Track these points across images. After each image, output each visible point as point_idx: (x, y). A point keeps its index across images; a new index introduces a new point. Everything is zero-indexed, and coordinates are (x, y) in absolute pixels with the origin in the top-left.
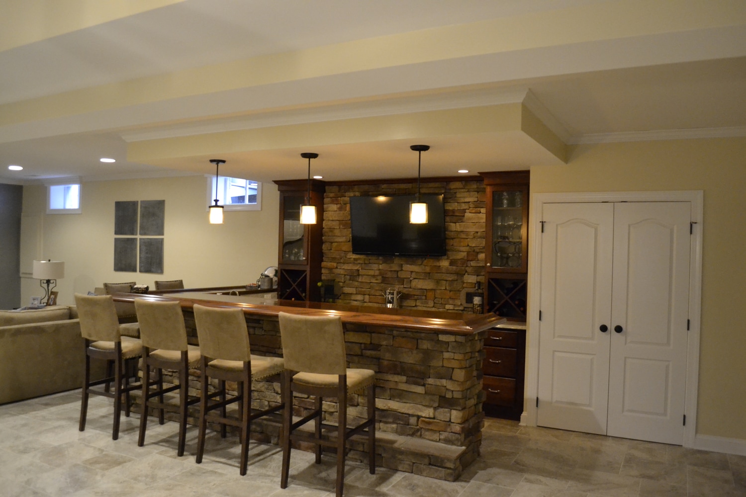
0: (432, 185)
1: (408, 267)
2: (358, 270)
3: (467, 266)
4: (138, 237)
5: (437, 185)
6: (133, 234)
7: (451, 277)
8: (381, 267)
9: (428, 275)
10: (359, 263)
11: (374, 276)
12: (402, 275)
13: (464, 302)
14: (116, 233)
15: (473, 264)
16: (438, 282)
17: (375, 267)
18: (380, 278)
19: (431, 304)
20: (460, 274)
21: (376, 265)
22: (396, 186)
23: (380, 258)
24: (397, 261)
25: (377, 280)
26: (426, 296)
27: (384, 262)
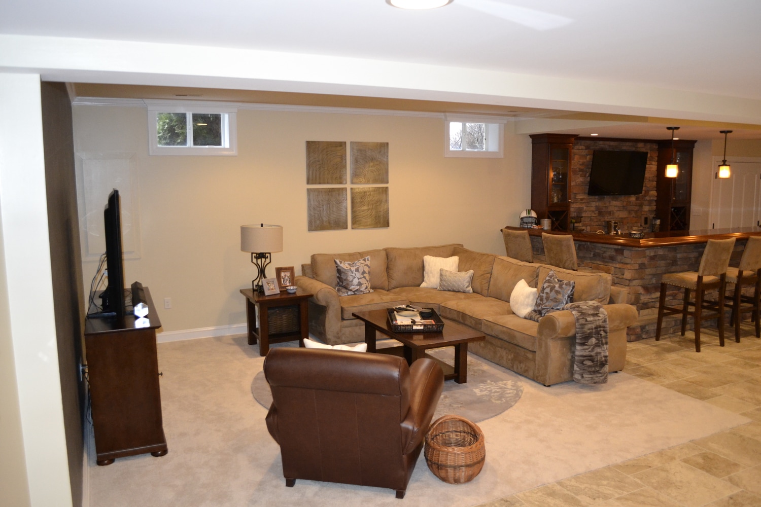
0: (627, 144)
1: (614, 203)
2: (583, 208)
3: (645, 200)
4: (348, 186)
5: (630, 144)
6: (341, 183)
7: (637, 208)
8: (597, 204)
9: (624, 208)
10: (584, 202)
11: (593, 211)
12: (610, 209)
13: (643, 224)
14: (309, 182)
15: (647, 198)
16: (630, 212)
17: (594, 204)
18: (597, 212)
19: (626, 228)
20: (641, 205)
21: (595, 203)
22: (608, 143)
23: (597, 197)
24: (607, 198)
25: (595, 214)
26: (623, 223)
27: (600, 200)
